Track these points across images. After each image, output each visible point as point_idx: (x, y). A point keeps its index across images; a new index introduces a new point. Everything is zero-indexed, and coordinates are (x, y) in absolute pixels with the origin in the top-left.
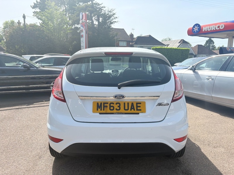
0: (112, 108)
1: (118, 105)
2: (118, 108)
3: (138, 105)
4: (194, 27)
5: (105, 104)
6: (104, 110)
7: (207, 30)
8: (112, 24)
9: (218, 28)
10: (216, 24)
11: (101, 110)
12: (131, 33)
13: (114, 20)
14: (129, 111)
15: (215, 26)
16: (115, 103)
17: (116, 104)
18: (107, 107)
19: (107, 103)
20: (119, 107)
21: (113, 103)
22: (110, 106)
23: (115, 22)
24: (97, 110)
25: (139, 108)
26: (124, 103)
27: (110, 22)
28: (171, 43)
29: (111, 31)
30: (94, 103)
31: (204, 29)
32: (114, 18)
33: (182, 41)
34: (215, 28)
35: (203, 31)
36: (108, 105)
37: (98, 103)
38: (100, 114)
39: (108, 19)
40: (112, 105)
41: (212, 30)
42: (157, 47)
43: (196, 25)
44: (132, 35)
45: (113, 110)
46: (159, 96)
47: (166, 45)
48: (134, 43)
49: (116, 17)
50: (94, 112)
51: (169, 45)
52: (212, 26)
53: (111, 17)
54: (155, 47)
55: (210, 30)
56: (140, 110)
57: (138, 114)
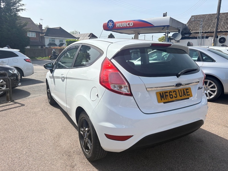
0: (171, 96)
1: (175, 93)
2: (176, 96)
3: (187, 91)
4: (108, 22)
5: (166, 94)
6: (166, 99)
7: (120, 26)
8: (18, 12)
9: (128, 25)
10: (126, 22)
11: (164, 99)
12: (40, 24)
13: (21, 8)
14: (183, 97)
15: (125, 23)
16: (172, 92)
17: (174, 92)
18: (167, 96)
19: (167, 92)
20: (176, 94)
21: (171, 92)
22: (170, 95)
23: (22, 9)
24: (161, 100)
25: (188, 94)
26: (179, 91)
27: (16, 9)
28: (82, 36)
29: (18, 20)
30: (157, 93)
31: (118, 25)
32: (21, 5)
33: (91, 34)
34: (126, 25)
35: (117, 27)
36: (168, 94)
37: (160, 93)
38: (164, 103)
39: (13, 6)
40: (171, 93)
41: (124, 26)
42: (71, 40)
43: (110, 21)
44: (41, 26)
45: (172, 98)
46: (199, 82)
47: (77, 37)
48: (44, 34)
49: (23, 5)
50: (159, 102)
51: (80, 38)
52: (124, 23)
53: (16, 4)
54: (69, 40)
55: (122, 26)
56: (189, 95)
57: (188, 98)
